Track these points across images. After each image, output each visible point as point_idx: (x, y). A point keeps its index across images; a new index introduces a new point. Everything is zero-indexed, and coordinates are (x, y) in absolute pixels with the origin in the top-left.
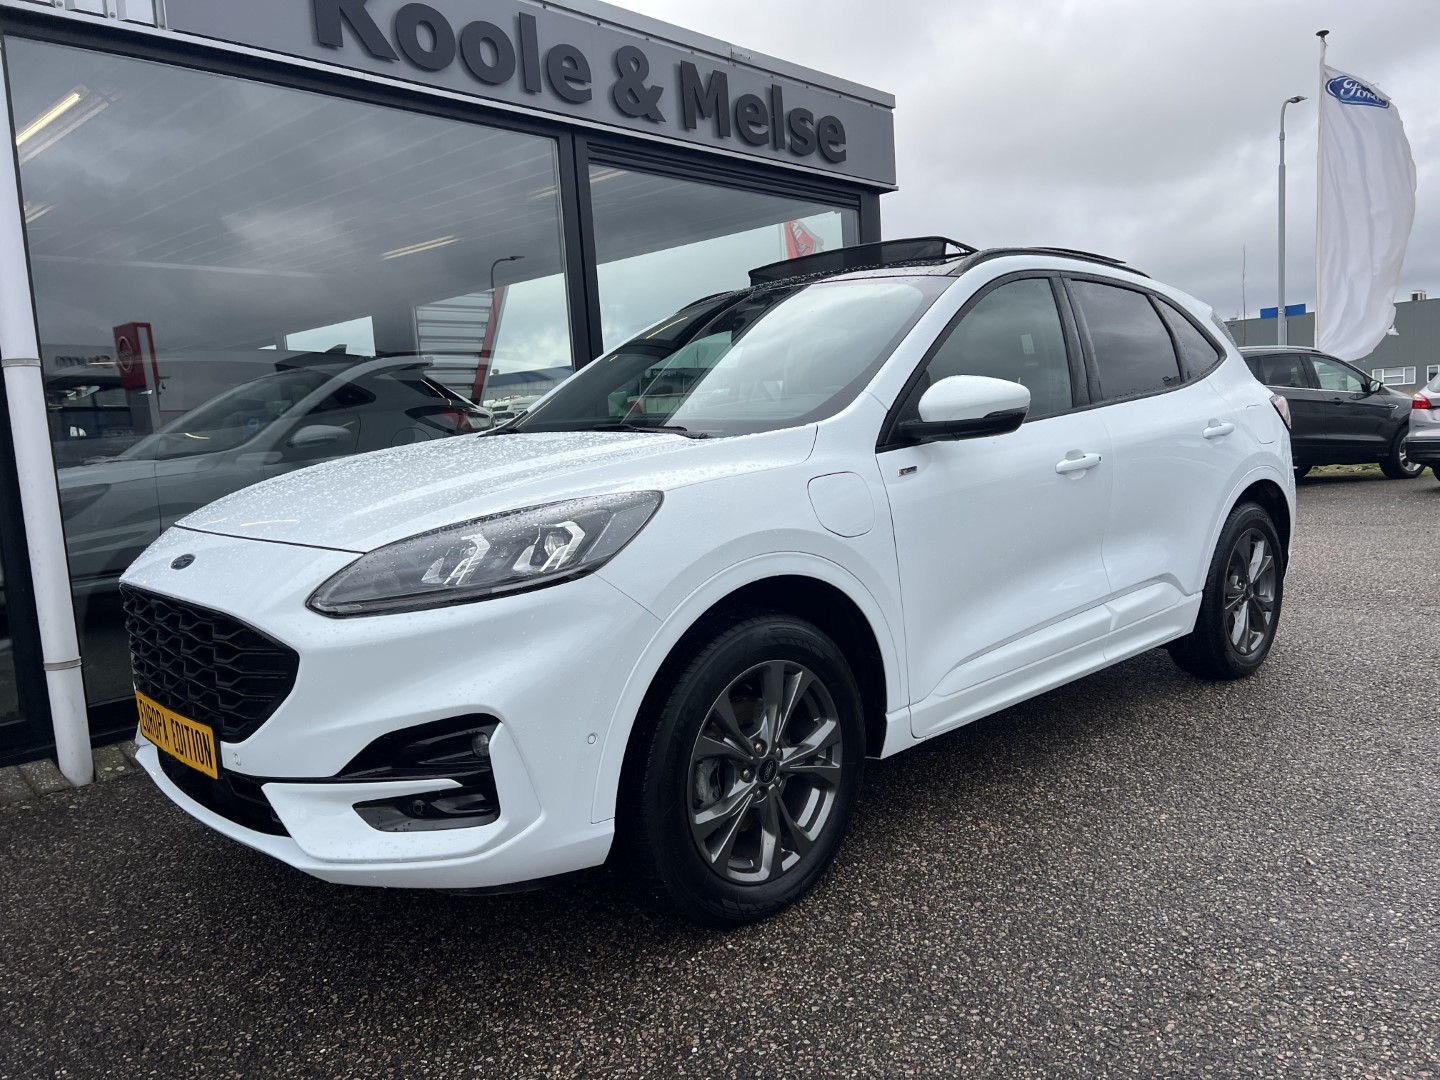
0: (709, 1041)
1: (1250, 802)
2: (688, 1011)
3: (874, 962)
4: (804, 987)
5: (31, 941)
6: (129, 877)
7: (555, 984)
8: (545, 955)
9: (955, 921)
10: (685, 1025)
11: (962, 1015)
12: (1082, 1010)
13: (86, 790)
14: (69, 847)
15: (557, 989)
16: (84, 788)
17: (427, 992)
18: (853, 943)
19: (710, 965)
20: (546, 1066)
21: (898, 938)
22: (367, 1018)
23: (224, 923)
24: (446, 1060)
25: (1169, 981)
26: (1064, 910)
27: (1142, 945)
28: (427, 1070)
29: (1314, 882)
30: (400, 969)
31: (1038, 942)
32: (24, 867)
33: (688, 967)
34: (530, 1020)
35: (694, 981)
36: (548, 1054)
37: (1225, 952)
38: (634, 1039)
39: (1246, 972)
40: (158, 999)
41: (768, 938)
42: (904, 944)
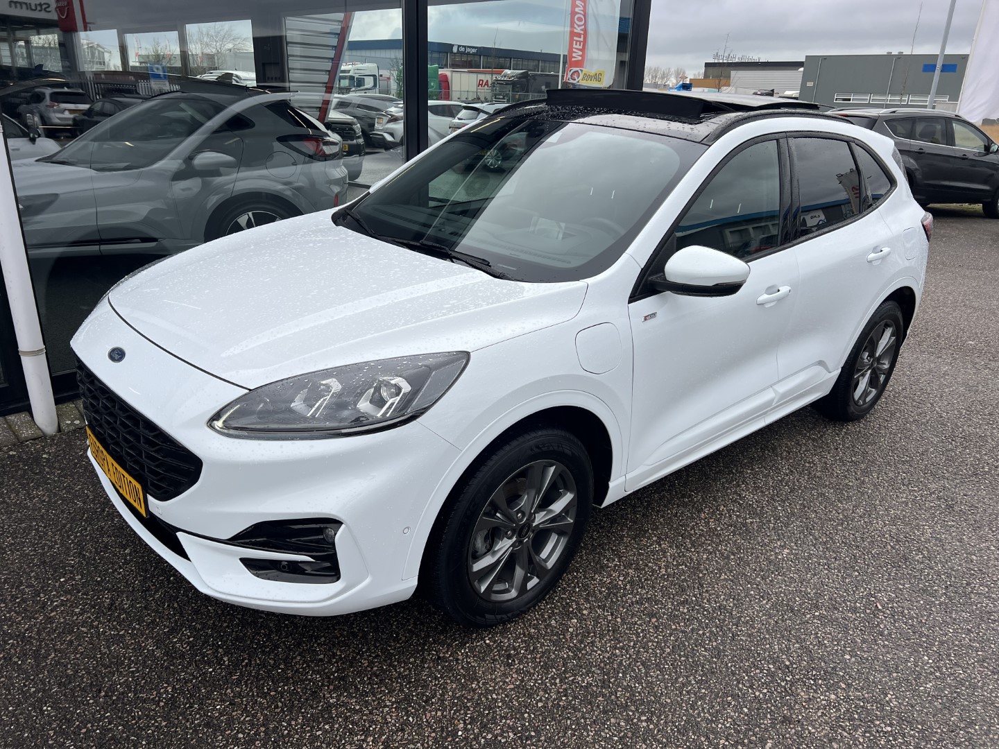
0: (469, 726)
1: (846, 543)
2: (457, 698)
3: (581, 667)
4: (534, 685)
5: (21, 583)
6: (86, 529)
7: (371, 664)
8: (365, 636)
9: (638, 635)
10: (454, 710)
11: (635, 720)
12: (713, 725)
13: (54, 440)
14: (44, 495)
15: (372, 668)
16: (52, 438)
17: (286, 661)
18: (569, 648)
19: (473, 657)
20: (363, 737)
21: (599, 645)
22: (248, 680)
23: (152, 582)
24: (299, 724)
25: (773, 705)
26: (711, 632)
27: (758, 671)
28: (286, 732)
29: (878, 625)
30: (268, 636)
31: (691, 660)
32: (14, 512)
33: (459, 657)
34: (354, 695)
35: (462, 671)
36: (365, 726)
37: (812, 682)
38: (421, 719)
39: (824, 702)
40: (109, 647)
41: (513, 637)
42: (603, 651)
